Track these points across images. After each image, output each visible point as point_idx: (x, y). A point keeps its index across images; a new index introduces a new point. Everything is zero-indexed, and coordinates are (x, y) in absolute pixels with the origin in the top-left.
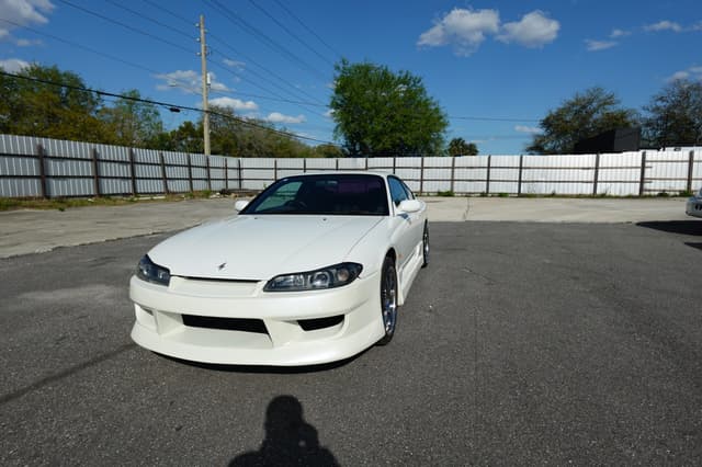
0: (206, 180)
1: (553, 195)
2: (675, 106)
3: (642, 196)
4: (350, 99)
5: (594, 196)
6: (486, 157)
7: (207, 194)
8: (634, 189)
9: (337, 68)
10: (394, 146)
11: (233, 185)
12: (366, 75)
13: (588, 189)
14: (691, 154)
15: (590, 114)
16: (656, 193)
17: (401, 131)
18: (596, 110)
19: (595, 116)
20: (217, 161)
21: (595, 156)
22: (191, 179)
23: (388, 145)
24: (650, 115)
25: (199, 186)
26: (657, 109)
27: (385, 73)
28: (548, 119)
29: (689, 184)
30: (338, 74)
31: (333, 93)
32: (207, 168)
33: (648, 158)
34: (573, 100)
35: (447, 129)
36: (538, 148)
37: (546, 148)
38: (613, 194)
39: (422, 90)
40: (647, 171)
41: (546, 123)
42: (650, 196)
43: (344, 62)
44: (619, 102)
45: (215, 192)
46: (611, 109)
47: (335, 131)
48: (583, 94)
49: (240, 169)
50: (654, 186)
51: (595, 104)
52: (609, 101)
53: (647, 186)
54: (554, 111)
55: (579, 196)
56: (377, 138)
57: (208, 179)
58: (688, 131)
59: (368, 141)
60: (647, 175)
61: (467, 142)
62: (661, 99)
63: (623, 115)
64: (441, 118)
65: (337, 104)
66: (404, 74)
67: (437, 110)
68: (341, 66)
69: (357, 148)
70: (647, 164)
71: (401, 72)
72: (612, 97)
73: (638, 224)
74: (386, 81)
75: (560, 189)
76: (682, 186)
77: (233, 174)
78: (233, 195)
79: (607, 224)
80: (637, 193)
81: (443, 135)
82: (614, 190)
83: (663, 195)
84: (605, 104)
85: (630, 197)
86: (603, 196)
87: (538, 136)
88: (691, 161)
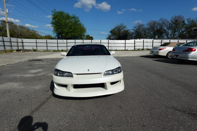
0: (10, 46)
1: (116, 50)
2: (138, 29)
3: (135, 50)
4: (57, 22)
5: (125, 50)
6: (100, 40)
7: (12, 51)
8: (133, 49)
9: (53, 12)
10: (72, 36)
11: (20, 48)
12: (62, 15)
13: (123, 49)
14: (144, 40)
15: (121, 30)
16: (137, 49)
17: (73, 32)
18: (122, 29)
19: (122, 31)
20: (13, 40)
21: (125, 40)
22: (4, 46)
23: (70, 36)
24: (133, 31)
25: (8, 48)
26: (134, 30)
27: (68, 15)
28: (111, 31)
29: (143, 47)
30: (53, 14)
31: (52, 19)
32: (10, 42)
33: (135, 41)
34: (117, 26)
35: (86, 32)
36: (109, 38)
37: (111, 38)
38: (129, 50)
39: (79, 21)
40: (135, 44)
41: (111, 32)
42: (136, 50)
43: (55, 10)
44: (127, 28)
45: (14, 50)
46: (125, 29)
47: (53, 31)
48: (119, 25)
49: (23, 43)
51: (122, 28)
52: (124, 27)
53: (135, 48)
54: (113, 29)
55: (122, 50)
56: (67, 34)
57: (11, 46)
58: (140, 35)
59: (63, 35)
60: (135, 45)
61: (90, 36)
62: (135, 27)
63: (128, 31)
64: (85, 29)
65: (53, 23)
66: (73, 16)
67: (83, 27)
68: (54, 11)
69: (60, 36)
70: (135, 43)
71: (73, 15)
72: (125, 26)
73: (140, 56)
74: (68, 17)
75: (118, 49)
76: (142, 48)
77: (20, 44)
78: (22, 51)
79: (134, 57)
80: (134, 49)
81: (85, 34)
82: (129, 49)
83: (139, 50)
84: (124, 28)
85: (132, 50)
86: (127, 50)
87: (109, 35)
88: (143, 42)
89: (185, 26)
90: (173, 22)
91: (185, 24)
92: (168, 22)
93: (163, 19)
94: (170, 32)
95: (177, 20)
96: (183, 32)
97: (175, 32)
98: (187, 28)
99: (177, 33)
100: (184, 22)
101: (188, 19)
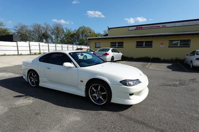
1: (5, 55)
3: (31, 54)
13: (16, 53)
14: (39, 44)
16: (34, 53)
21: (16, 42)
26: (15, 30)
29: (40, 51)
33: (30, 44)
38: (23, 54)
42: (33, 54)
50: (33, 52)
53: (31, 52)
55: (14, 55)
60: (31, 49)
62: (16, 27)
70: (30, 46)
75: (7, 53)
76: (38, 52)
80: (29, 54)
82: (23, 53)
83: (35, 54)
86: (21, 55)
88: (39, 46)
89: (64, 33)
90: (55, 29)
91: (64, 32)
92: (51, 28)
93: (47, 24)
94: (53, 37)
95: (58, 27)
96: (63, 38)
97: (57, 37)
98: (66, 35)
99: (59, 39)
100: (63, 30)
101: (65, 28)
